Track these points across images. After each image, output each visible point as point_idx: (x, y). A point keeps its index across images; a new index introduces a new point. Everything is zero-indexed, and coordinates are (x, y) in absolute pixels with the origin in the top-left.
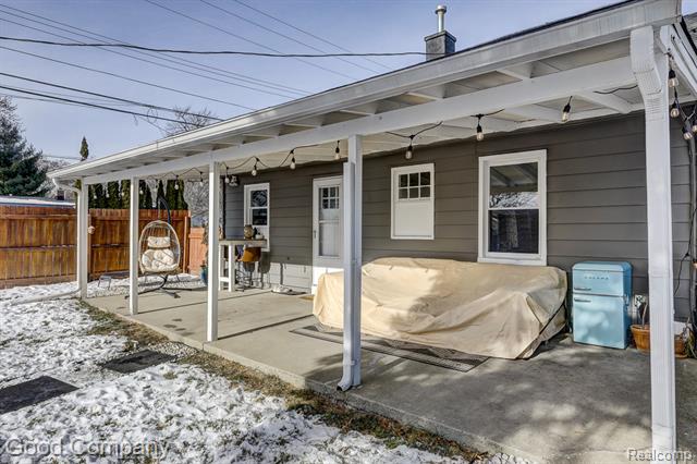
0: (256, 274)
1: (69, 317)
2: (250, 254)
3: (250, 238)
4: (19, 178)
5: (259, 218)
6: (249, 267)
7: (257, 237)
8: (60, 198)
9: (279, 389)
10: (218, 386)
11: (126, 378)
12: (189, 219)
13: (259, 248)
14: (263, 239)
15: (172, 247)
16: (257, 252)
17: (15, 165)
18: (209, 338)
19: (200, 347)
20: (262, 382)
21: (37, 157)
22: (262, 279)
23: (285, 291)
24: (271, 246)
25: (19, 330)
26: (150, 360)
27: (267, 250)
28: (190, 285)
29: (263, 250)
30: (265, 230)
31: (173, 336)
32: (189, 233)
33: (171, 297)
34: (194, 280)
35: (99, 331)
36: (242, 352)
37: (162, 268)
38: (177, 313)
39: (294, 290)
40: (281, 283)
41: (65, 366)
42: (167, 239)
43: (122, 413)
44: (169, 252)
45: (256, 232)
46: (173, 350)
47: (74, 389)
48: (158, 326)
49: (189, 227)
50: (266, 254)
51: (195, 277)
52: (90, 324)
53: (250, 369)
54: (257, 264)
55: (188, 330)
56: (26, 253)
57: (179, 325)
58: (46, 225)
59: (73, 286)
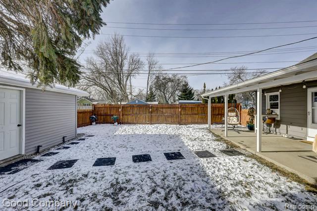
0: (272, 128)
1: (208, 135)
2: (270, 121)
3: (269, 114)
4: (188, 95)
5: (274, 106)
6: (269, 125)
7: (273, 113)
8: (198, 100)
9: (300, 181)
10: (266, 170)
11: (230, 157)
12: (241, 106)
13: (275, 118)
14: (276, 114)
15: (237, 116)
16: (273, 120)
17: (187, 92)
18: (258, 151)
19: (254, 153)
20: (288, 174)
21: (192, 90)
22: (276, 130)
23: (290, 137)
24: (280, 117)
25: (197, 136)
26: (236, 153)
27: (279, 119)
28: (242, 129)
29: (276, 119)
30: (277, 111)
31: (242, 147)
32: (241, 111)
33: (237, 133)
34: (243, 128)
35: (218, 140)
36: (275, 159)
37: (233, 123)
38: (242, 139)
39: (294, 137)
40: (287, 133)
41: (211, 149)
42: (235, 113)
43: (233, 168)
44: (236, 118)
45: (272, 111)
46: (243, 152)
47: (216, 156)
48: (236, 142)
49: (241, 109)
50: (278, 121)
51: (243, 126)
52: (214, 138)
53: (280, 167)
54: (273, 124)
55: (247, 146)
56: (195, 116)
57: (244, 143)
58: (199, 108)
59: (207, 126)
